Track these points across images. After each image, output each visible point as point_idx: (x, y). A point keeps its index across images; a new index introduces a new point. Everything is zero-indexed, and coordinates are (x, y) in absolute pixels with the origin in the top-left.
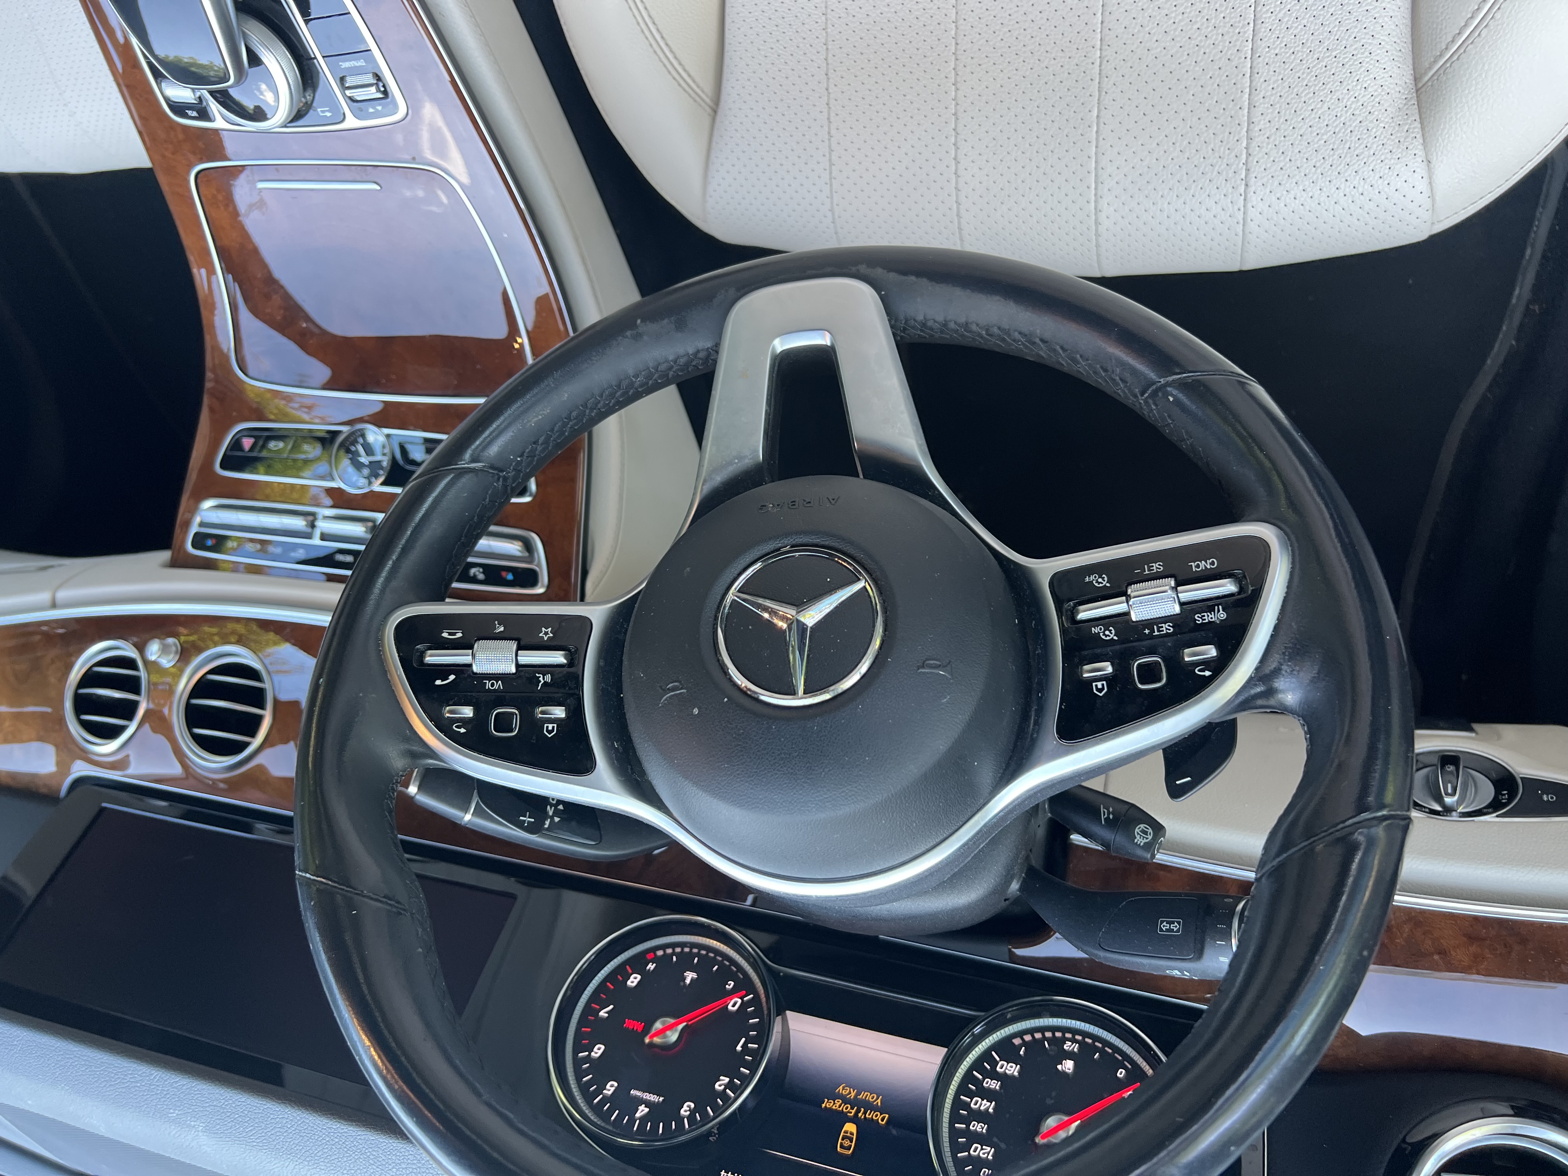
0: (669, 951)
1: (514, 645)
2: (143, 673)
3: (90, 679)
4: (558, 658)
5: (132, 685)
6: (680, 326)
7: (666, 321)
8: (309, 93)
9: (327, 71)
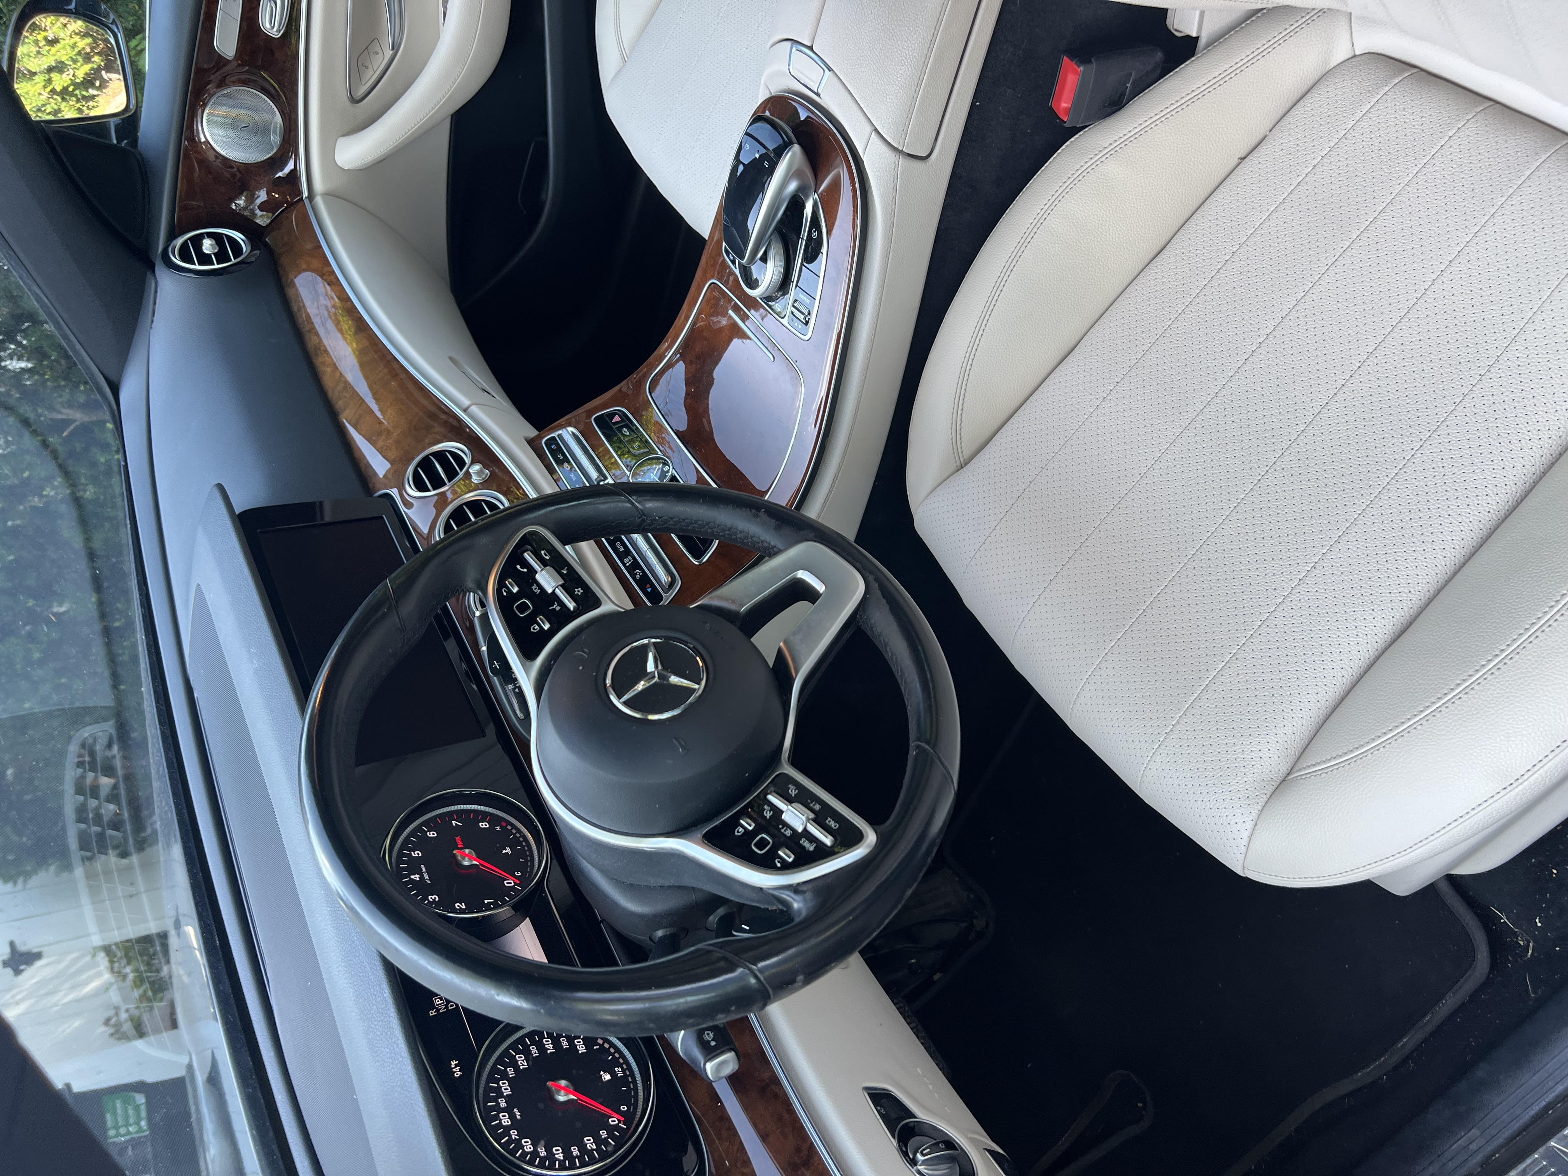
0: (514, 831)
1: (561, 582)
2: (461, 474)
3: (441, 456)
4: (571, 605)
5: (451, 474)
6: (777, 528)
7: (774, 521)
8: (780, 293)
9: (793, 292)
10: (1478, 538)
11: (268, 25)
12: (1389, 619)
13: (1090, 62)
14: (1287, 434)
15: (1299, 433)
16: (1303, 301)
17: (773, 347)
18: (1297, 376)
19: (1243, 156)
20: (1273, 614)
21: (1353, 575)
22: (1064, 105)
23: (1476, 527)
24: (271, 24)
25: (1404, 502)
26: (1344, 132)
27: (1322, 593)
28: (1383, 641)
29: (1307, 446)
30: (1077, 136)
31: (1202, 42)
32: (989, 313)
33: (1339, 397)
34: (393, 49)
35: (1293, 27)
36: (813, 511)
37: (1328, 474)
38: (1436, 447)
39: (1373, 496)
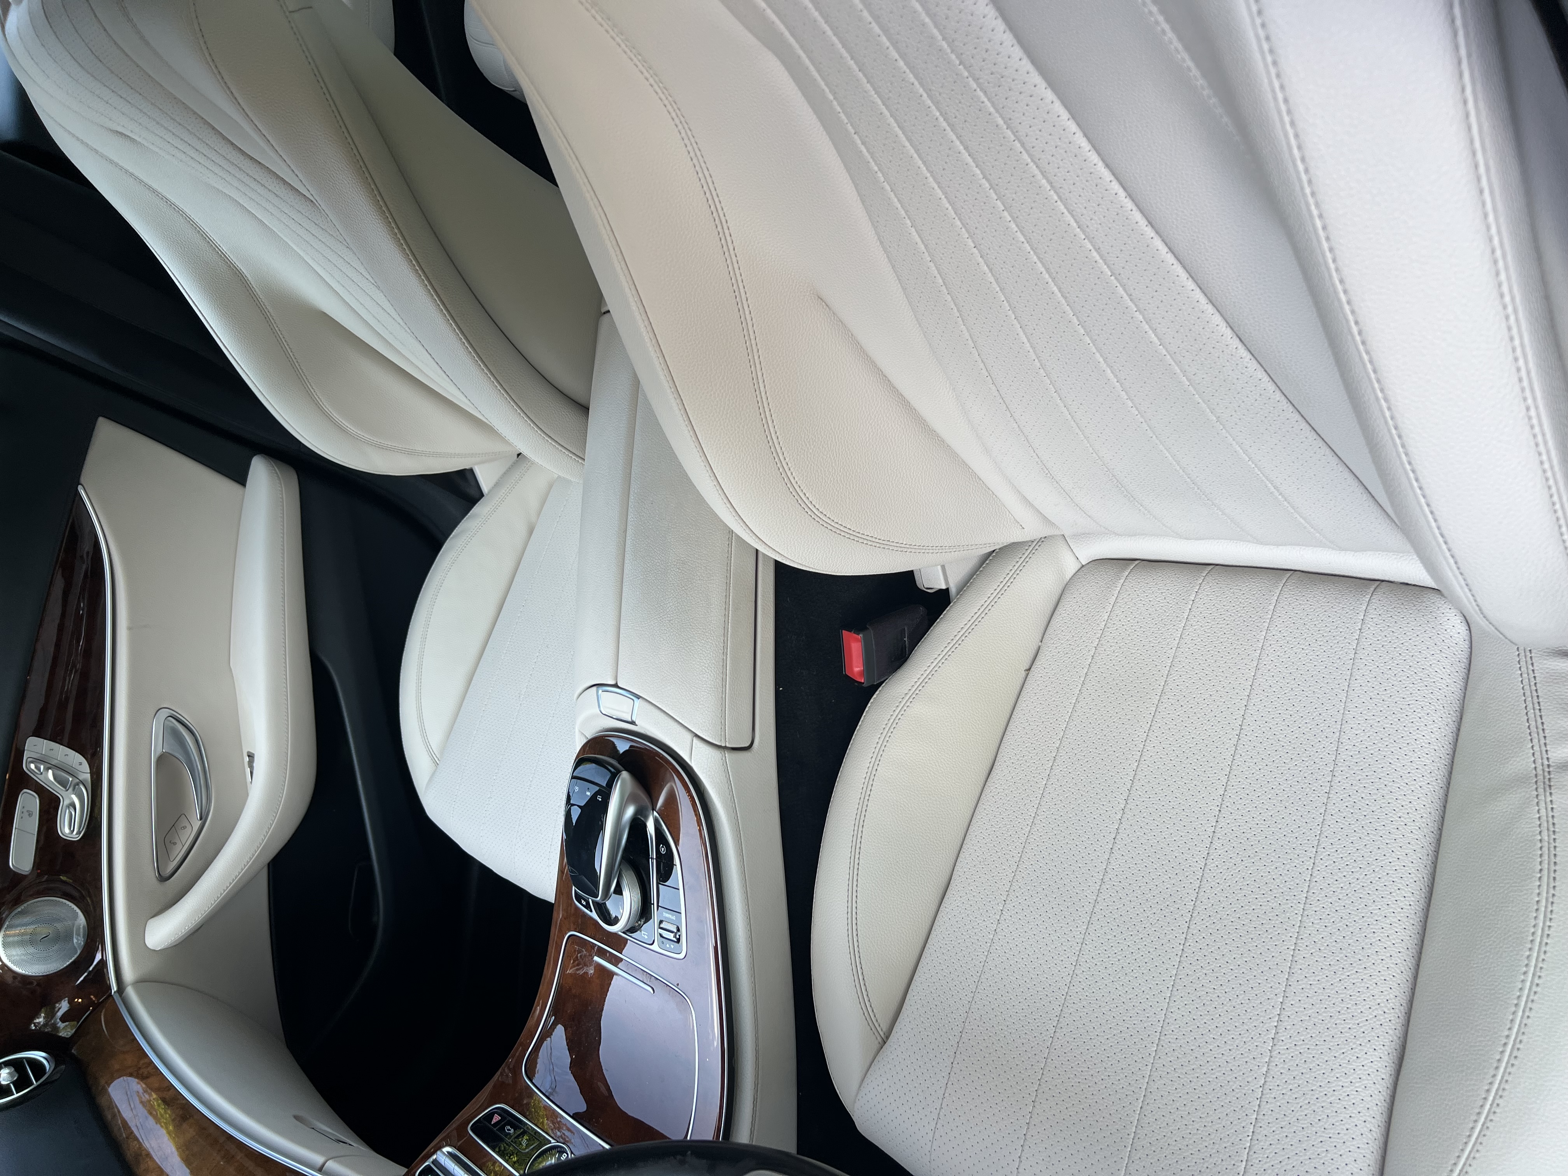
8: (643, 921)
9: (656, 915)
10: (1415, 934)
11: (67, 830)
12: (1380, 1049)
13: (867, 629)
14: (1187, 895)
15: (1197, 890)
16: (1139, 769)
17: (649, 978)
18: (1168, 838)
19: (1028, 667)
20: (1266, 1087)
21: (1321, 1015)
22: (856, 669)
23: (1407, 923)
24: (70, 828)
25: (1329, 922)
26: (1104, 623)
27: (1302, 1045)
28: (1388, 1075)
29: (1210, 900)
30: (877, 692)
31: (953, 591)
32: (855, 873)
33: (1217, 844)
34: (201, 819)
35: (1023, 559)
36: (743, 1136)
37: (1243, 920)
38: (1327, 860)
39: (1296, 927)
